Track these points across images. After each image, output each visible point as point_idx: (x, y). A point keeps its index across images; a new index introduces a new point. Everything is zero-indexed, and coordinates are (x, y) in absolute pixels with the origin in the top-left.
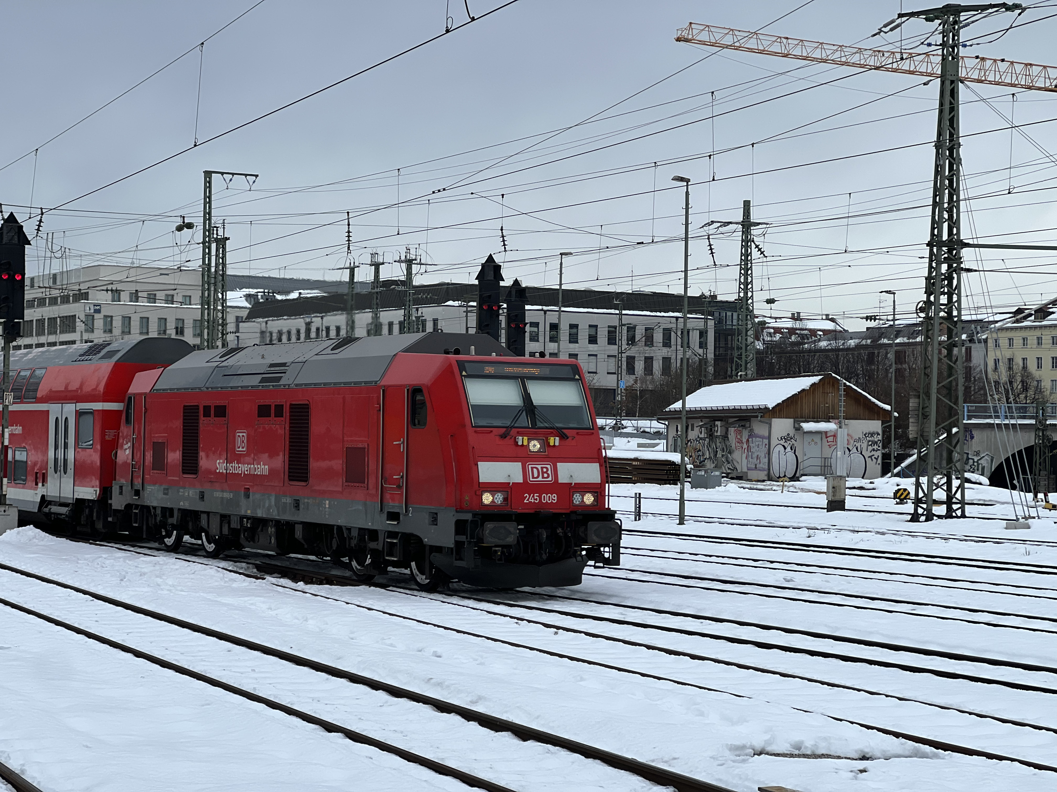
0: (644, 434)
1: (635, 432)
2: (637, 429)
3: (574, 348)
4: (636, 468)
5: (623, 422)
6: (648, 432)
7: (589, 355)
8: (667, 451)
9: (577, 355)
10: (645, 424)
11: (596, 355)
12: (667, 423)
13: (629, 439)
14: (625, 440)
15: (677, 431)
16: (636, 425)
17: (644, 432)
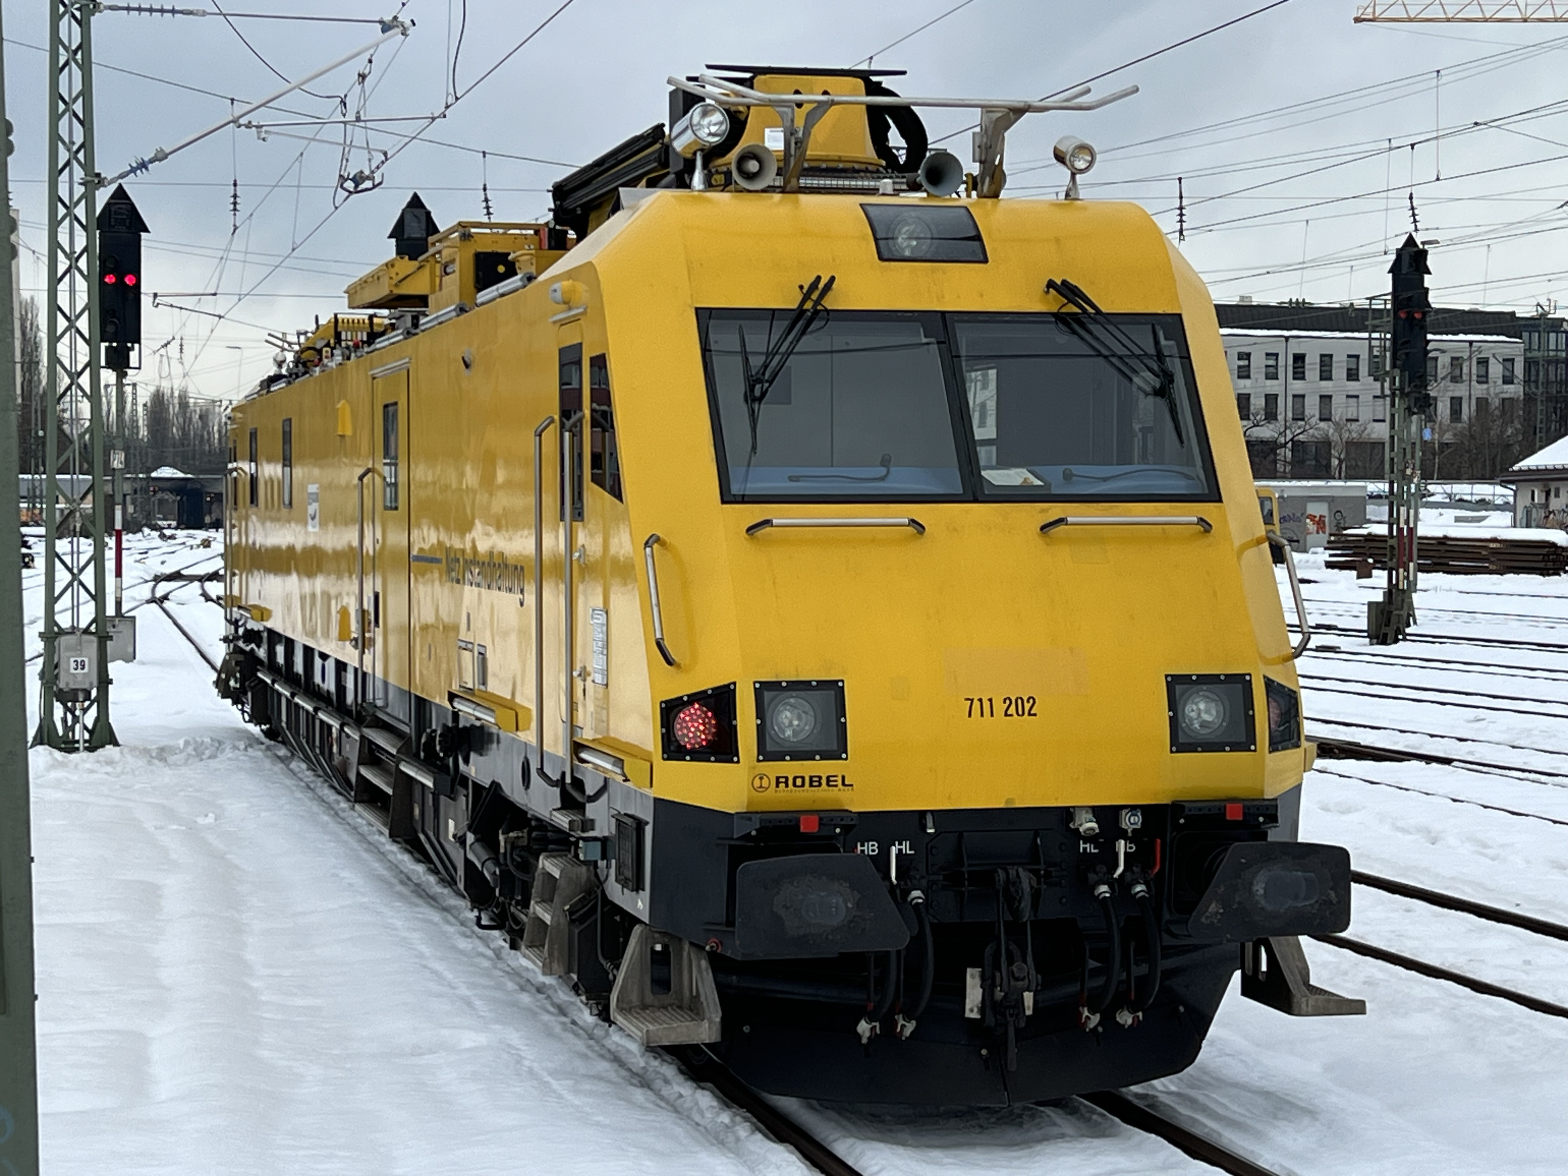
0: (1461, 503)
1: (1448, 500)
2: (1450, 496)
3: (1326, 387)
4: (1495, 552)
5: (1429, 487)
6: (1466, 501)
7: (1348, 396)
8: (1515, 526)
9: (1330, 397)
10: (1462, 489)
11: (1357, 397)
12: (1514, 487)
13: (1440, 510)
14: (1435, 512)
15: (1533, 499)
16: (1449, 491)
17: (1461, 500)
